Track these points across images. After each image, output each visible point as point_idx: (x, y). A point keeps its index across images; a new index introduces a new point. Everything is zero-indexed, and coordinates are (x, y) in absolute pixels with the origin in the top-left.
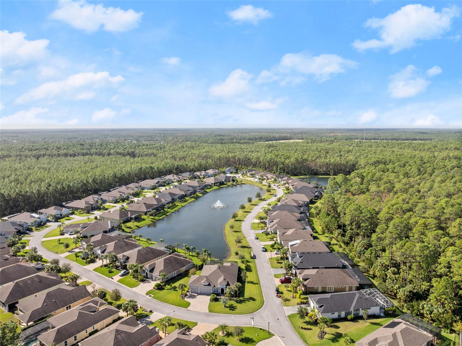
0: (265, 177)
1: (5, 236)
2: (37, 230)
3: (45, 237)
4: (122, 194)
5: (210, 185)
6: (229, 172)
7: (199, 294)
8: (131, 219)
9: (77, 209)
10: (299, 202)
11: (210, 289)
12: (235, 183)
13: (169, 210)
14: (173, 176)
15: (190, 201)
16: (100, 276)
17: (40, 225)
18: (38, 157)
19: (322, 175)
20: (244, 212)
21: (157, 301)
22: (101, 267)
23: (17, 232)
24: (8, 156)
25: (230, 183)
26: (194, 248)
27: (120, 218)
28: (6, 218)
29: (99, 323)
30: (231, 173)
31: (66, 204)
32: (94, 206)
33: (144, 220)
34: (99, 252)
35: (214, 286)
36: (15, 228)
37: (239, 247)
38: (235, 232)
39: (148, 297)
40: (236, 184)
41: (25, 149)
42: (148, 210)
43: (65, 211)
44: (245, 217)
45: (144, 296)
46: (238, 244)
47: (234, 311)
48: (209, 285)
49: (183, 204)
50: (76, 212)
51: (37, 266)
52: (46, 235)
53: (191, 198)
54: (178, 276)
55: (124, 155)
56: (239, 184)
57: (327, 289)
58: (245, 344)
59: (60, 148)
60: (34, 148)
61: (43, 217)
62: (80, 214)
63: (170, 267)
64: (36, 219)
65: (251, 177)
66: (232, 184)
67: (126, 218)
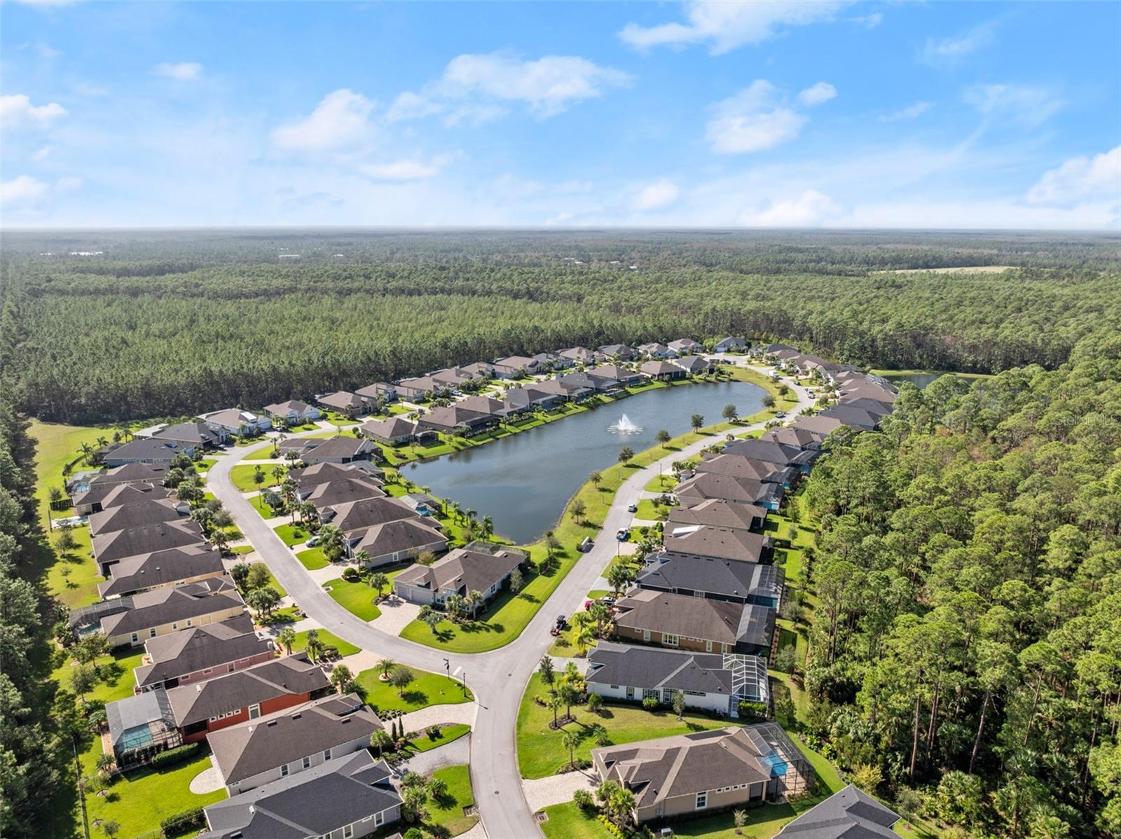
0: (798, 368)
1: (175, 450)
2: (242, 443)
3: (243, 459)
4: (437, 384)
5: (647, 379)
6: (723, 349)
7: (409, 601)
8: (416, 439)
9: (333, 409)
10: (811, 438)
11: (427, 595)
12: (712, 378)
13: (508, 428)
14: (580, 352)
15: (575, 411)
16: (278, 541)
17: (252, 434)
18: (344, 293)
19: (967, 372)
20: (667, 448)
21: (330, 600)
22: (291, 525)
23: (204, 444)
24: (292, 290)
25: (700, 376)
26: (474, 512)
27: (392, 435)
28: (203, 416)
29: (200, 616)
30: (729, 351)
31: (320, 398)
32: (368, 406)
33: (443, 443)
34: (299, 497)
35: (437, 591)
36: (202, 437)
37: (577, 523)
38: (603, 490)
39: (323, 590)
40: (716, 379)
41: (328, 276)
42: (458, 425)
43: (310, 411)
44: (656, 460)
45: (317, 588)
46: (576, 516)
47: (443, 643)
48: (428, 586)
49: (550, 418)
50: (330, 415)
51: (181, 509)
52: (248, 456)
53: (580, 405)
54: (403, 561)
55: (516, 296)
56: (723, 381)
57: (663, 639)
58: (406, 702)
59: (393, 276)
60: (345, 274)
61: (262, 420)
62: (337, 420)
63: (388, 541)
64: (245, 423)
65: (767, 365)
66: (705, 380)
67: (408, 435)
